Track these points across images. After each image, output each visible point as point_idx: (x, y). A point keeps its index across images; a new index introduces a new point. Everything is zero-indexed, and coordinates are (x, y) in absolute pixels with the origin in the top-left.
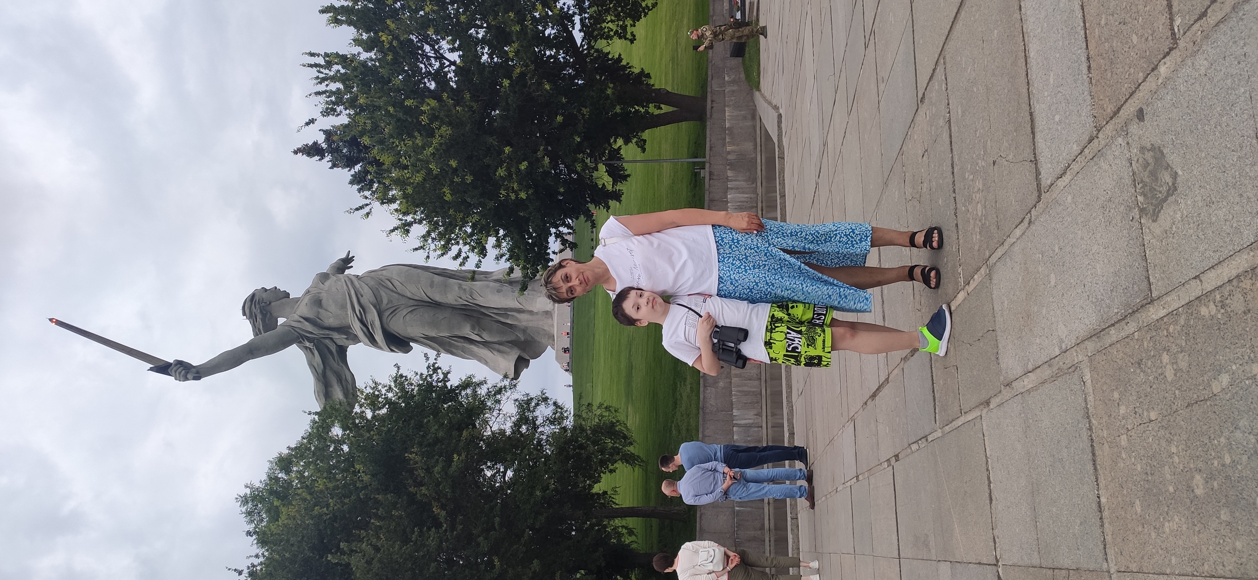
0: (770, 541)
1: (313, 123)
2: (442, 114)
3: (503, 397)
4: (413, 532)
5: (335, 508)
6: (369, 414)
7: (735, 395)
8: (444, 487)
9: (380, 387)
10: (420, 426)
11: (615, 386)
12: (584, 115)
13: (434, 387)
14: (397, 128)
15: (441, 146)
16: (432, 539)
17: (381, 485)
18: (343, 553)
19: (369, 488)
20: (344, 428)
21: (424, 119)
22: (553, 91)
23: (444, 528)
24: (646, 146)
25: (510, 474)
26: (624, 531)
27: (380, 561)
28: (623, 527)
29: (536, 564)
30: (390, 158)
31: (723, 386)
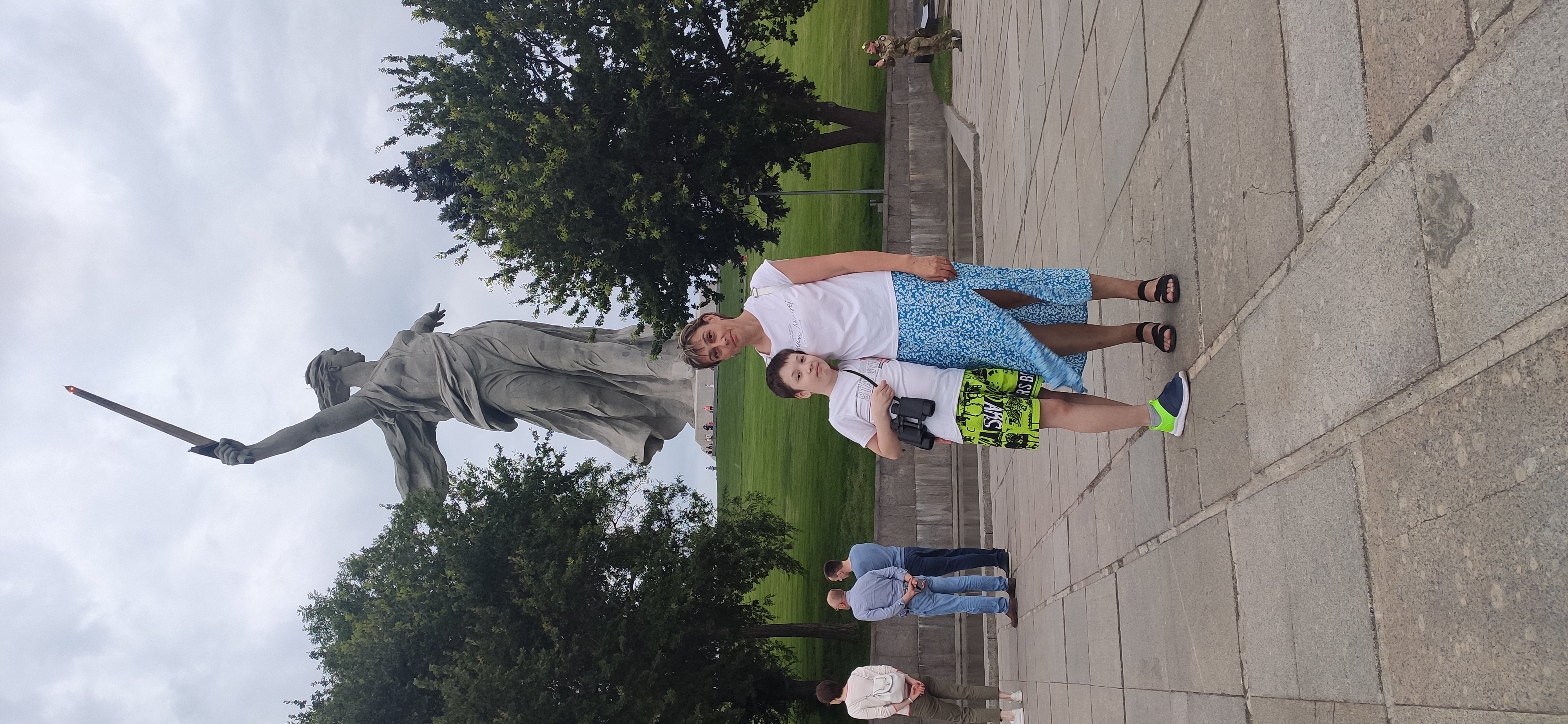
0: (961, 667)
1: (394, 143)
2: (554, 134)
3: (630, 488)
4: (518, 653)
5: (421, 624)
6: (464, 507)
7: (920, 485)
8: (557, 598)
9: (477, 473)
10: (527, 522)
11: (770, 472)
12: (731, 134)
13: (545, 473)
14: (499, 150)
15: (555, 174)
16: (542, 662)
17: (478, 596)
18: (432, 677)
19: (464, 599)
20: (432, 525)
21: (533, 140)
22: (693, 103)
23: (556, 649)
24: (810, 171)
25: (638, 582)
26: (780, 652)
27: (477, 688)
28: (778, 647)
29: (670, 695)
30: (490, 188)
31: (904, 473)
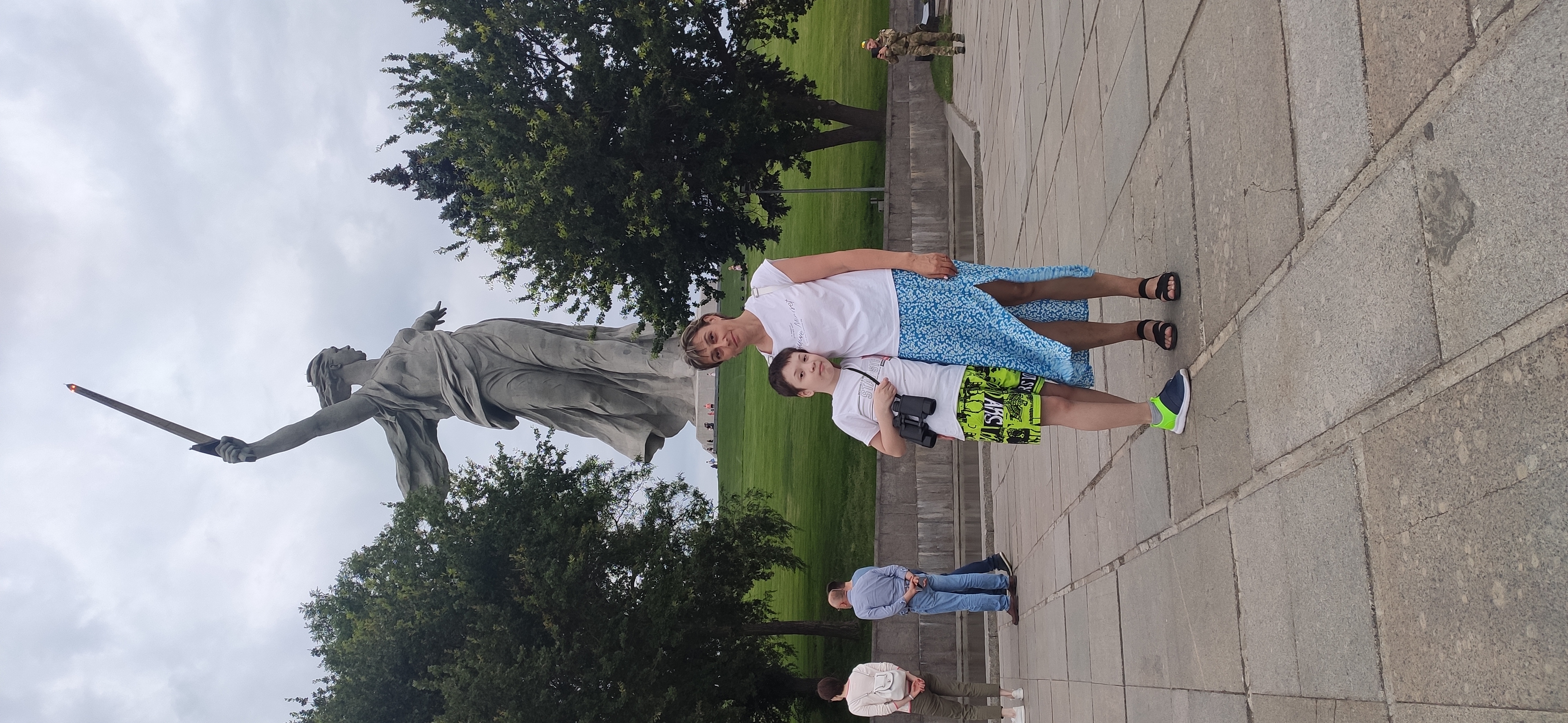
0: (962, 664)
1: (395, 141)
2: (555, 131)
3: (633, 486)
4: (518, 651)
5: (423, 621)
6: (465, 505)
7: (921, 483)
8: (558, 595)
9: (478, 471)
10: (528, 520)
11: (770, 468)
12: (732, 132)
13: (546, 471)
14: (500, 148)
15: (555, 170)
16: (542, 660)
17: (479, 593)
18: (431, 677)
19: (465, 597)
20: (433, 523)
21: (533, 136)
22: (694, 102)
23: (556, 647)
24: (811, 170)
25: (639, 579)
26: (781, 650)
27: (478, 686)
28: (780, 645)
29: (671, 692)
30: (490, 186)
31: (905, 471)
